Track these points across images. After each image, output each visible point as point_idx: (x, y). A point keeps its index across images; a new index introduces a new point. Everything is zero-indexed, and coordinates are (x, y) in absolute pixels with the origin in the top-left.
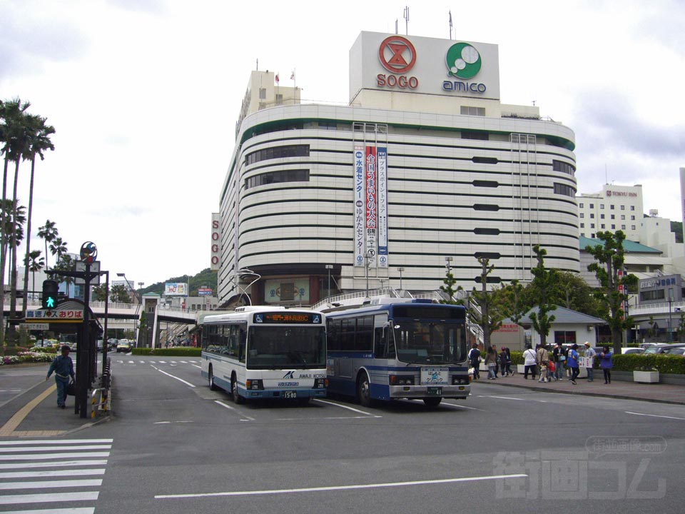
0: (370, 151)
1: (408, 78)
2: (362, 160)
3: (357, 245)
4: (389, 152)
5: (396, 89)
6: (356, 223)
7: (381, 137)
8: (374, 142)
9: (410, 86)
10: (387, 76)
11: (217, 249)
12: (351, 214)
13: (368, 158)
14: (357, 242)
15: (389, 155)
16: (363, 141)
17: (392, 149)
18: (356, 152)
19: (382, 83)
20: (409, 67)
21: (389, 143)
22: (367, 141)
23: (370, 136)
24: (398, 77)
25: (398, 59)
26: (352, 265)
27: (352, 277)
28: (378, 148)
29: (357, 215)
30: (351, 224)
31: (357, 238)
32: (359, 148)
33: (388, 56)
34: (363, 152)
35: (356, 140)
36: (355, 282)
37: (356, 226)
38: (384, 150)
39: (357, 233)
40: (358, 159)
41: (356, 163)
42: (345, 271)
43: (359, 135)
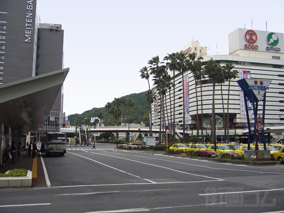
0: (245, 72)
1: (255, 46)
2: (242, 75)
3: (241, 107)
4: (251, 73)
5: (251, 49)
6: (241, 98)
7: (248, 67)
8: (246, 69)
9: (255, 48)
10: (248, 45)
11: (156, 106)
12: (239, 95)
13: (244, 75)
14: (241, 105)
15: (251, 74)
16: (242, 68)
17: (252, 71)
18: (240, 72)
19: (246, 48)
20: (255, 42)
21: (251, 69)
22: (244, 69)
23: (244, 67)
24: (251, 45)
25: (251, 38)
26: (240, 114)
27: (240, 118)
28: (247, 71)
29: (241, 96)
30: (239, 99)
31: (241, 104)
32: (241, 71)
33: (248, 38)
34: (242, 73)
35: (240, 68)
36: (241, 120)
37: (241, 99)
38: (249, 72)
39: (241, 102)
40: (241, 75)
41: (240, 77)
42: (238, 116)
43: (241, 67)
